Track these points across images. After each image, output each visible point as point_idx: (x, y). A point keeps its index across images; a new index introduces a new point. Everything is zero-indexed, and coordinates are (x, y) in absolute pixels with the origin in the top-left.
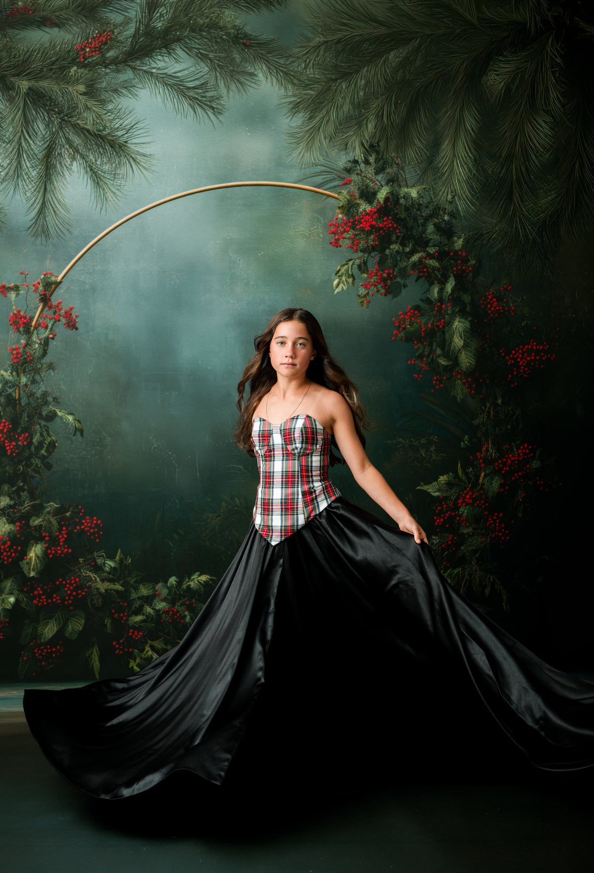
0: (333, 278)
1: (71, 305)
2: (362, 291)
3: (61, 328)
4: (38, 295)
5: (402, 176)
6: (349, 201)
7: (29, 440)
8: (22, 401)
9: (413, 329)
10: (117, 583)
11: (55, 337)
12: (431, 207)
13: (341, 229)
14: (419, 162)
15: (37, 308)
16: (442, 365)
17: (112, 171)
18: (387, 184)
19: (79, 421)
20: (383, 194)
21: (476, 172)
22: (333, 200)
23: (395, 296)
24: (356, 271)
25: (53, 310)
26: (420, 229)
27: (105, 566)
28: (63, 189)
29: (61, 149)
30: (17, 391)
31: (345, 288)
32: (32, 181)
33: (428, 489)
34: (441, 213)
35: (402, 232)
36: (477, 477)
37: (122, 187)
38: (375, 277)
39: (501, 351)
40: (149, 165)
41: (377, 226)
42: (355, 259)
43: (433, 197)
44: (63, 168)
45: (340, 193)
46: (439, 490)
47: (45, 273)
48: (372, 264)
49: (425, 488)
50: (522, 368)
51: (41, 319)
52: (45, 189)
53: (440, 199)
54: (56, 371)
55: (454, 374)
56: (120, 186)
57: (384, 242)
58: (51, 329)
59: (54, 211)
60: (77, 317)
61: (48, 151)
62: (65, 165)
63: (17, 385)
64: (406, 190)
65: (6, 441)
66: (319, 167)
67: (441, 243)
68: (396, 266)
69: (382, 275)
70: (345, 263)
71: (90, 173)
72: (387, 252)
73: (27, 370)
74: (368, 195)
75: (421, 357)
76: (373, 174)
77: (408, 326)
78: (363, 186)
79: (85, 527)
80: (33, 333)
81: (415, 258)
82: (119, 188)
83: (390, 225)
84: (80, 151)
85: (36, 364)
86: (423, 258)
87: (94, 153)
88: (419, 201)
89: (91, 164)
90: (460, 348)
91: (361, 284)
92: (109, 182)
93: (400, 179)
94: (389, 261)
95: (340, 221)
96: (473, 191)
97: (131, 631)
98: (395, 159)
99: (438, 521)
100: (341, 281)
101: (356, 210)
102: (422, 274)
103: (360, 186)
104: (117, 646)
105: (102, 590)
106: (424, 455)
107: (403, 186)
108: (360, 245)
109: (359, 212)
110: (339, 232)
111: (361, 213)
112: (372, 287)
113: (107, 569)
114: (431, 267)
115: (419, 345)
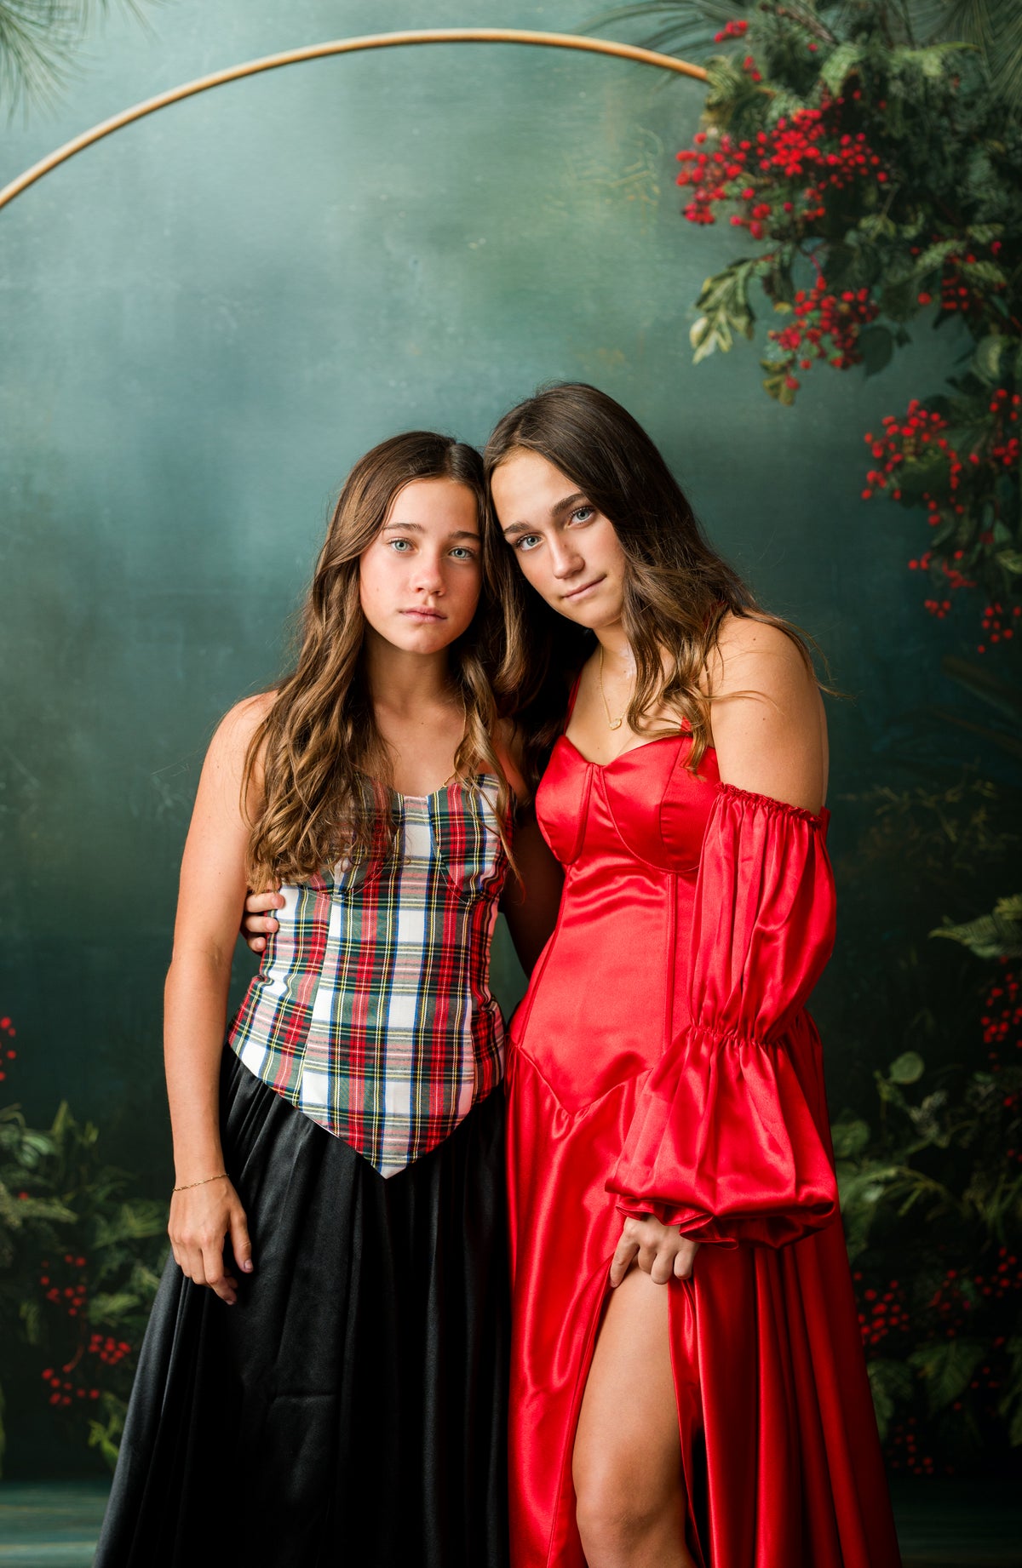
0: (689, 315)
2: (776, 354)
5: (896, 13)
6: (738, 87)
9: (924, 467)
10: (55, 1201)
12: (982, 106)
13: (714, 170)
16: (1011, 573)
18: (852, 36)
20: (839, 68)
22: (691, 87)
23: (873, 369)
24: (758, 296)
26: (950, 170)
27: (21, 1150)
33: (965, 937)
34: (1013, 121)
35: (896, 181)
37: (72, 46)
38: (815, 315)
41: (820, 161)
42: (756, 261)
43: (987, 74)
45: (711, 65)
46: (997, 940)
48: (807, 277)
49: (956, 933)
53: (1008, 84)
56: (65, 43)
57: (842, 209)
64: (908, 54)
67: (1010, 212)
68: (876, 278)
69: (834, 305)
70: (724, 270)
72: (851, 238)
74: (796, 70)
75: (947, 550)
76: (811, 7)
77: (911, 459)
78: (779, 42)
81: (934, 256)
82: (62, 48)
83: (861, 160)
86: (959, 256)
88: (947, 88)
91: (772, 333)
92: (34, 33)
93: (891, 22)
94: (856, 265)
95: (710, 148)
97: (97, 1338)
99: (993, 1029)
100: (715, 325)
101: (759, 113)
102: (952, 305)
103: (772, 42)
104: (56, 1383)
105: (15, 1221)
106: (953, 838)
107: (901, 42)
108: (771, 218)
109: (769, 121)
110: (709, 178)
111: (775, 123)
112: (807, 343)
113: (28, 1159)
114: (981, 285)
115: (944, 514)
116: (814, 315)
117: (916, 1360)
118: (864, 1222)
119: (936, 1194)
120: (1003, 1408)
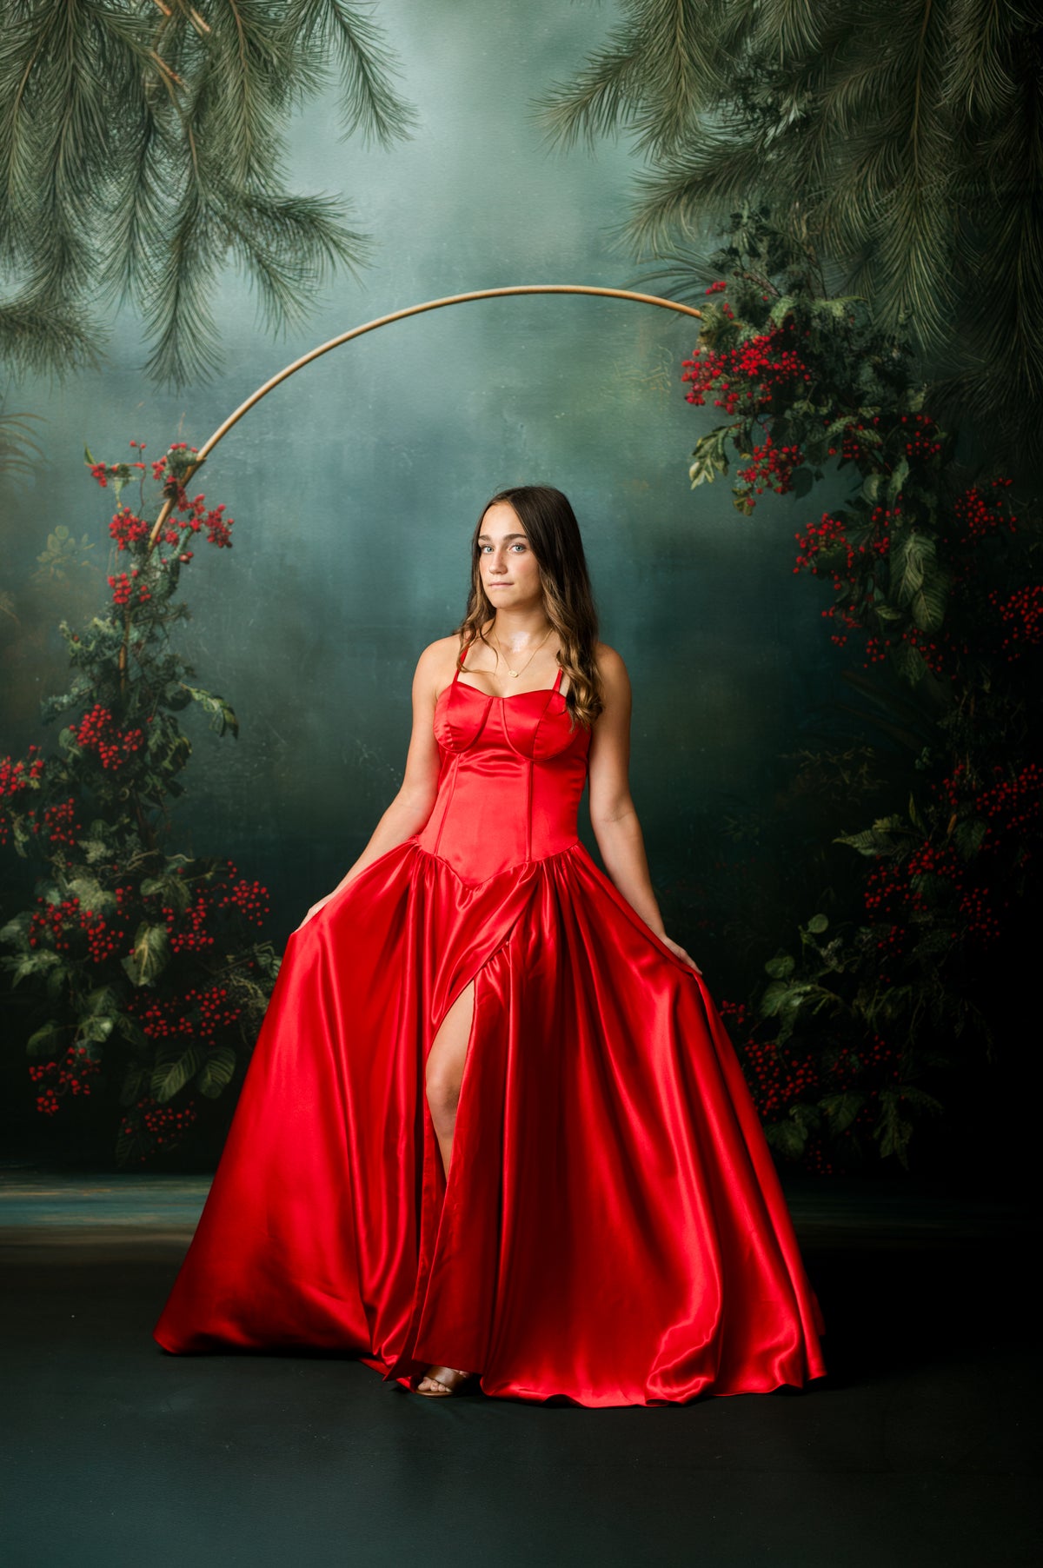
0: (688, 460)
1: (219, 504)
2: (742, 485)
3: (202, 544)
4: (162, 484)
5: (817, 278)
6: (719, 322)
7: (141, 743)
8: (131, 672)
9: (832, 554)
11: (191, 560)
12: (868, 335)
13: (704, 372)
14: (847, 254)
15: (159, 508)
16: (884, 619)
17: (297, 264)
18: (789, 292)
19: (231, 711)
20: (782, 311)
21: (952, 271)
22: (692, 321)
23: (798, 496)
24: (731, 449)
25: (188, 511)
27: (272, 969)
28: (209, 295)
29: (206, 224)
30: (122, 655)
31: (710, 479)
32: (155, 280)
33: (855, 843)
34: (887, 345)
35: (815, 380)
36: (944, 823)
37: (314, 293)
38: (766, 460)
39: (991, 596)
40: (362, 254)
41: (769, 367)
42: (730, 428)
43: (870, 314)
44: (210, 257)
45: (703, 308)
46: (874, 845)
47: (174, 445)
48: (760, 437)
49: (849, 840)
50: (1029, 627)
51: (167, 526)
52: (178, 295)
53: (885, 320)
54: (192, 620)
55: (905, 636)
56: (310, 291)
57: (783, 396)
58: (185, 545)
59: (193, 336)
60: (230, 523)
61: (184, 227)
62: (213, 253)
63: (123, 645)
64: (823, 303)
65: (101, 744)
66: (667, 260)
67: (884, 399)
68: (803, 439)
69: (778, 455)
70: (711, 433)
71: (257, 267)
72: (788, 414)
73: (141, 617)
74: (755, 312)
75: (845, 605)
76: (765, 274)
77: (824, 549)
78: (745, 295)
79: (240, 899)
80: (151, 552)
81: (838, 426)
82: (308, 294)
83: (794, 366)
84: (241, 228)
85: (156, 606)
86: (853, 426)
87: (264, 232)
88: (847, 324)
89: (260, 252)
90: (917, 589)
91: (739, 471)
92: (291, 284)
93: (814, 283)
94: (791, 431)
95: (702, 359)
96: (945, 306)
98: (805, 247)
99: (872, 900)
100: (704, 467)
101: (732, 338)
102: (850, 456)
103: (740, 295)
106: (848, 782)
107: (819, 296)
108: (739, 402)
109: (738, 343)
110: (701, 377)
111: (741, 344)
112: (760, 478)
114: (867, 443)
115: (843, 583)
117: (823, 1104)
118: (791, 1019)
119: (836, 1001)
120: (876, 1135)
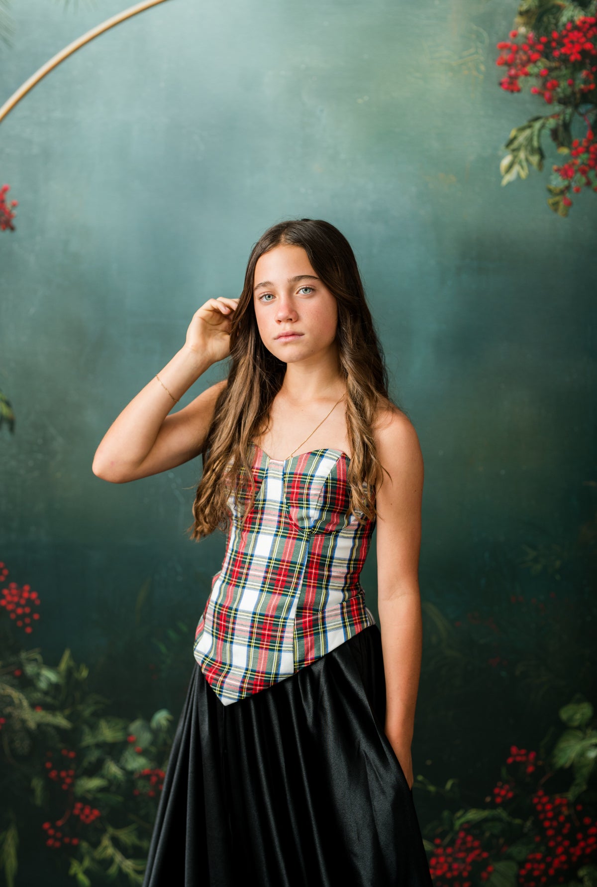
0: (500, 153)
1: (4, 184)
2: (558, 182)
6: (541, 0)
10: (59, 714)
13: (522, 56)
19: (8, 404)
24: (547, 142)
27: (38, 679)
38: (586, 156)
41: (594, 52)
42: (547, 118)
48: (580, 131)
60: (14, 205)
70: (525, 123)
79: (9, 603)
91: (555, 167)
95: (520, 41)
97: (79, 805)
100: (516, 160)
101: (554, 18)
104: (51, 832)
105: (32, 725)
108: (559, 90)
109: (560, 24)
110: (518, 61)
111: (564, 25)
112: (578, 176)
113: (43, 685)
116: (584, 157)
